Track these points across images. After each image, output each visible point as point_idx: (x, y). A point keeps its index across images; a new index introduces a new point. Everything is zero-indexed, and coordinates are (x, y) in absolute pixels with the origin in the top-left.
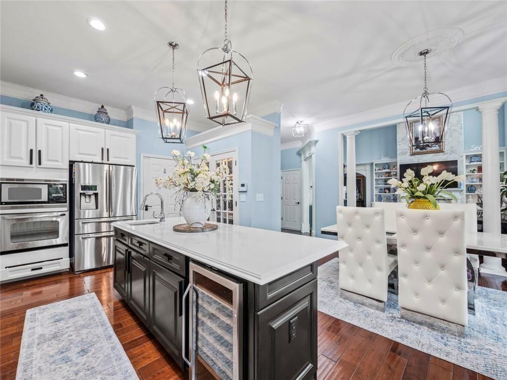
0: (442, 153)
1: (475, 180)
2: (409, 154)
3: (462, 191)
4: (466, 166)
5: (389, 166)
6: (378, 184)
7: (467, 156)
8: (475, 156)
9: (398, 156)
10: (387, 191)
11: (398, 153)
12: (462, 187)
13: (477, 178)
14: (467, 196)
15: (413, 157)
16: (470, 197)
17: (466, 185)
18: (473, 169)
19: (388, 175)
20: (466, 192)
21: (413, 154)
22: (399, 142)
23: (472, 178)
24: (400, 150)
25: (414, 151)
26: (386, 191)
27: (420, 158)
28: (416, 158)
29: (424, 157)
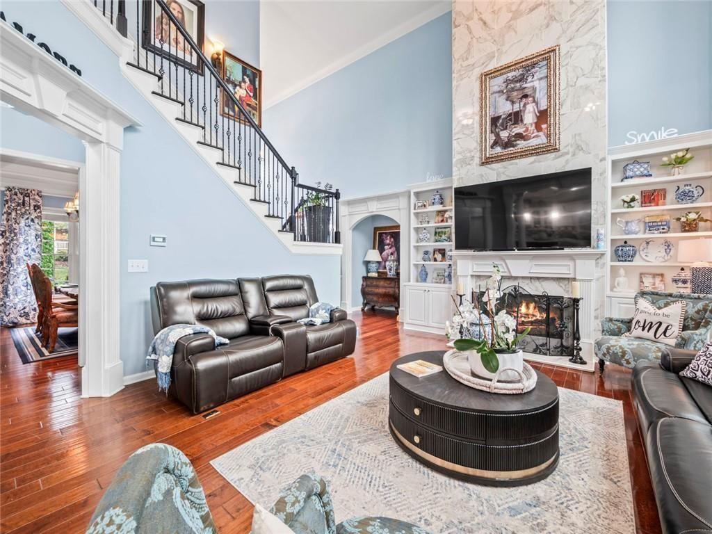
0: (553, 155)
1: (634, 227)
2: (477, 160)
3: (603, 255)
4: (613, 188)
5: (441, 198)
6: (422, 240)
7: (614, 163)
8: (636, 161)
9: (454, 169)
10: (439, 257)
11: (454, 160)
12: (601, 243)
13: (639, 221)
14: (614, 270)
15: (485, 169)
16: (622, 272)
17: (613, 241)
18: (631, 196)
20: (612, 261)
21: (486, 162)
22: (458, 133)
23: (627, 223)
24: (459, 153)
25: (490, 152)
26: (436, 256)
27: (502, 170)
28: (493, 170)
29: (510, 167)
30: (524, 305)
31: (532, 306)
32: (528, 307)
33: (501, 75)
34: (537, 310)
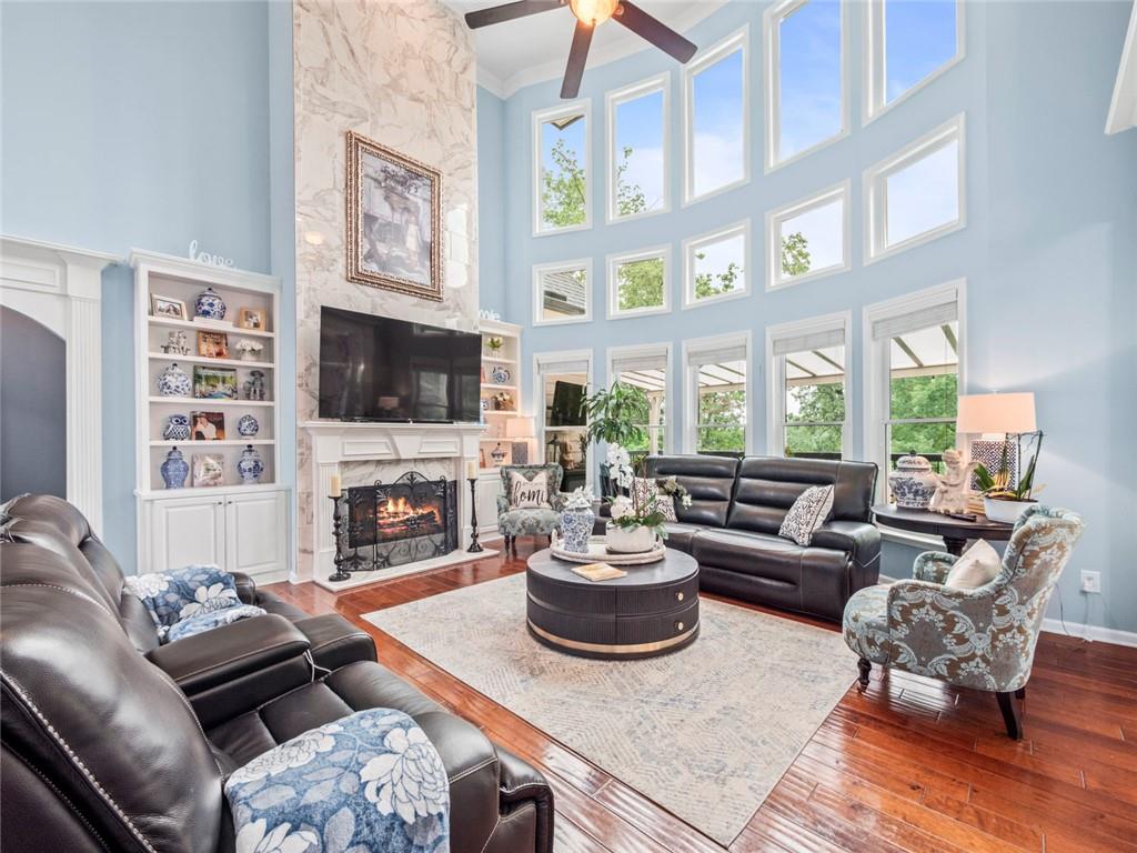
0: (436, 305)
10: (209, 429)
15: (353, 289)
19: (214, 349)
21: (359, 278)
25: (363, 266)
27: (378, 301)
28: (368, 296)
29: (391, 300)
30: (390, 502)
31: (401, 502)
32: (396, 504)
33: (386, 159)
34: (408, 506)
